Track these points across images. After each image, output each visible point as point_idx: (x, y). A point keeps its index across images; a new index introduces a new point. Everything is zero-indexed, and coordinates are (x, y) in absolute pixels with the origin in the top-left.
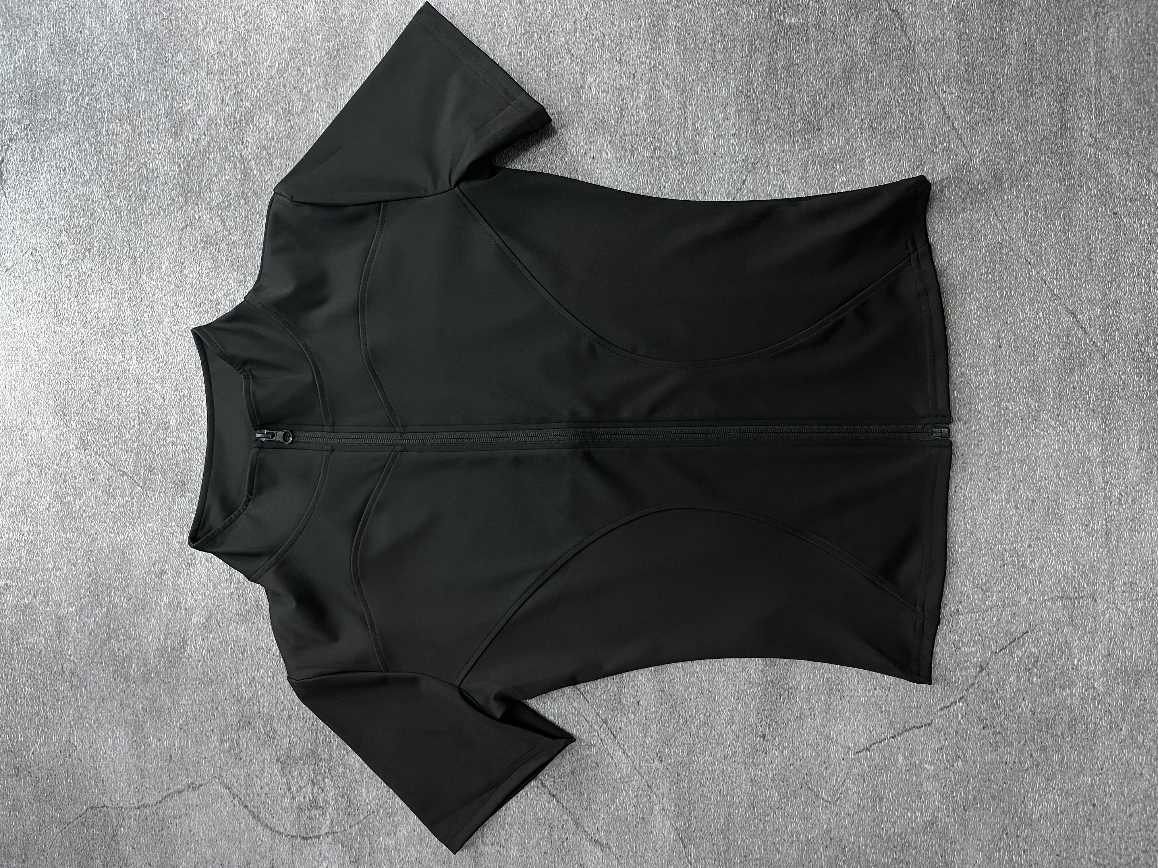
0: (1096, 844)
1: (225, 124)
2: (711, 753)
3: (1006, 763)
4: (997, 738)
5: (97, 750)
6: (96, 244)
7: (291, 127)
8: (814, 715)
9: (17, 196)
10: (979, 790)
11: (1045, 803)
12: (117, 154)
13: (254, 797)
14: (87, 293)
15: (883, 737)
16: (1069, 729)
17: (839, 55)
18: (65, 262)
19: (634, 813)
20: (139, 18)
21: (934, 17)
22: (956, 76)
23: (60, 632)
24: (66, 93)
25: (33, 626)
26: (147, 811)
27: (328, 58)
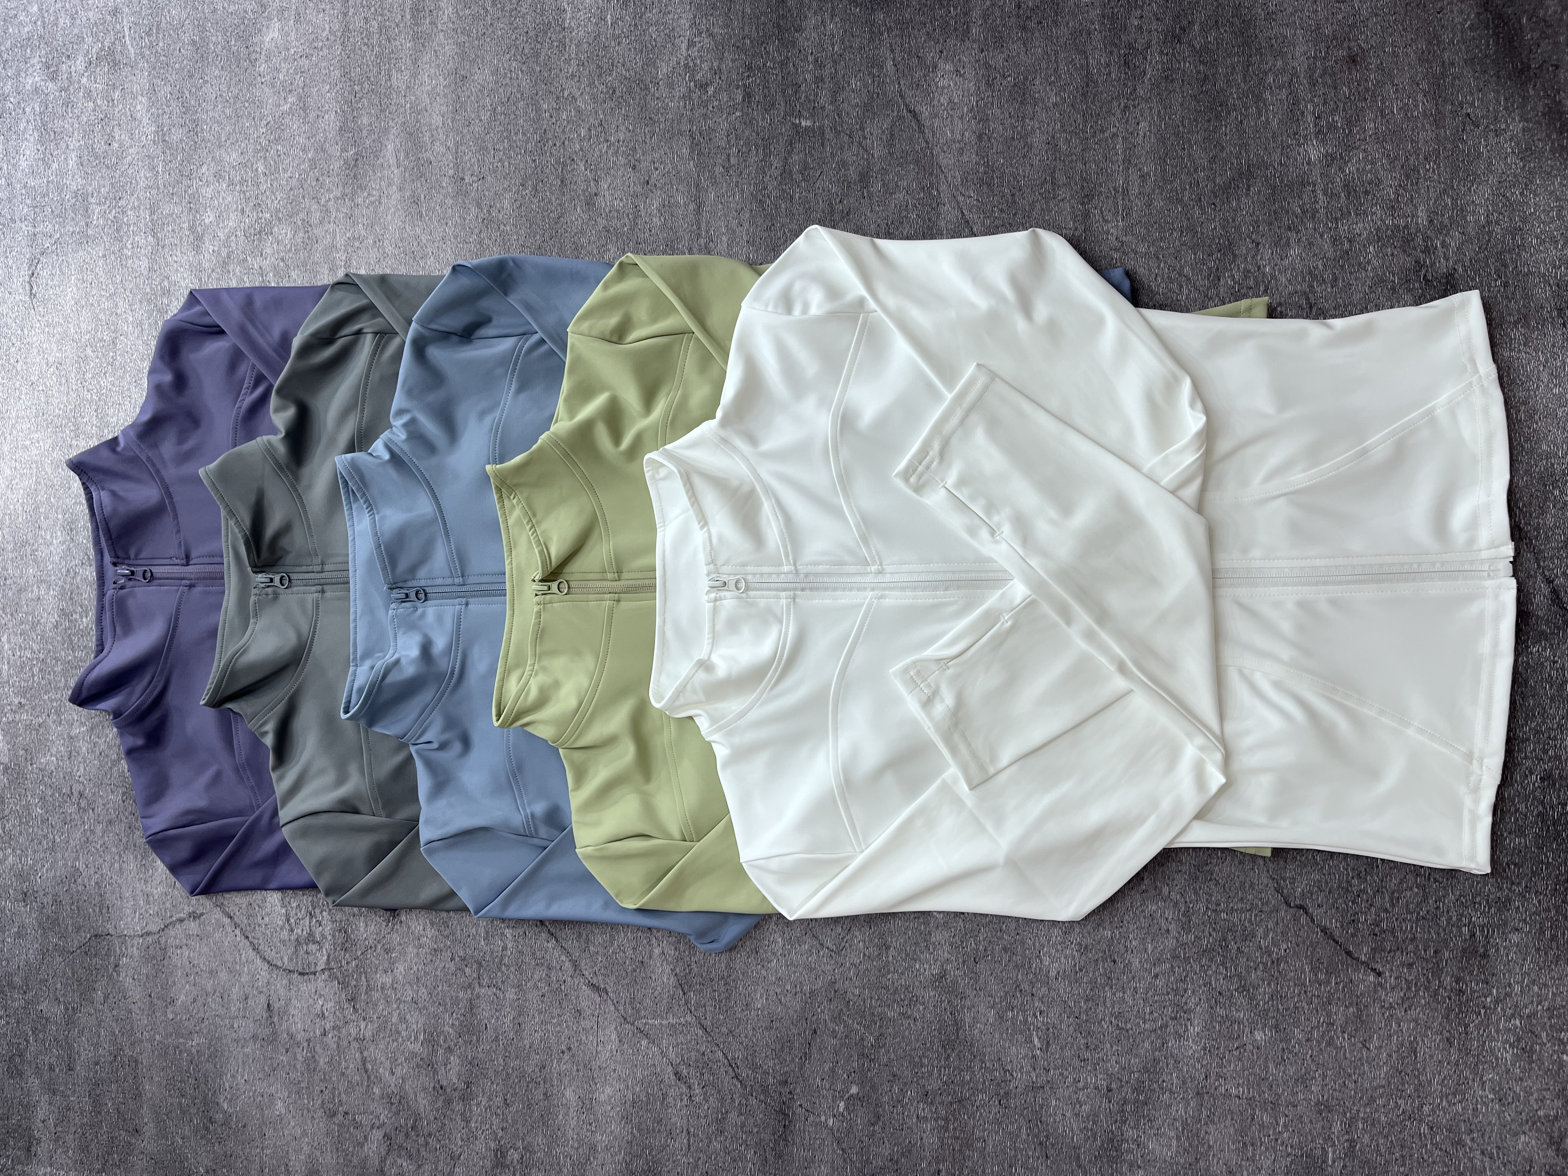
0: (1117, 1006)
1: (245, 235)
5: (102, 875)
9: (46, 310)
10: (989, 941)
11: (1063, 960)
12: (140, 267)
13: (255, 928)
17: (855, 158)
18: (89, 376)
19: (633, 956)
20: (165, 129)
21: (952, 116)
22: (975, 178)
23: (71, 752)
24: (94, 206)
25: (46, 746)
26: (150, 939)
27: (346, 169)
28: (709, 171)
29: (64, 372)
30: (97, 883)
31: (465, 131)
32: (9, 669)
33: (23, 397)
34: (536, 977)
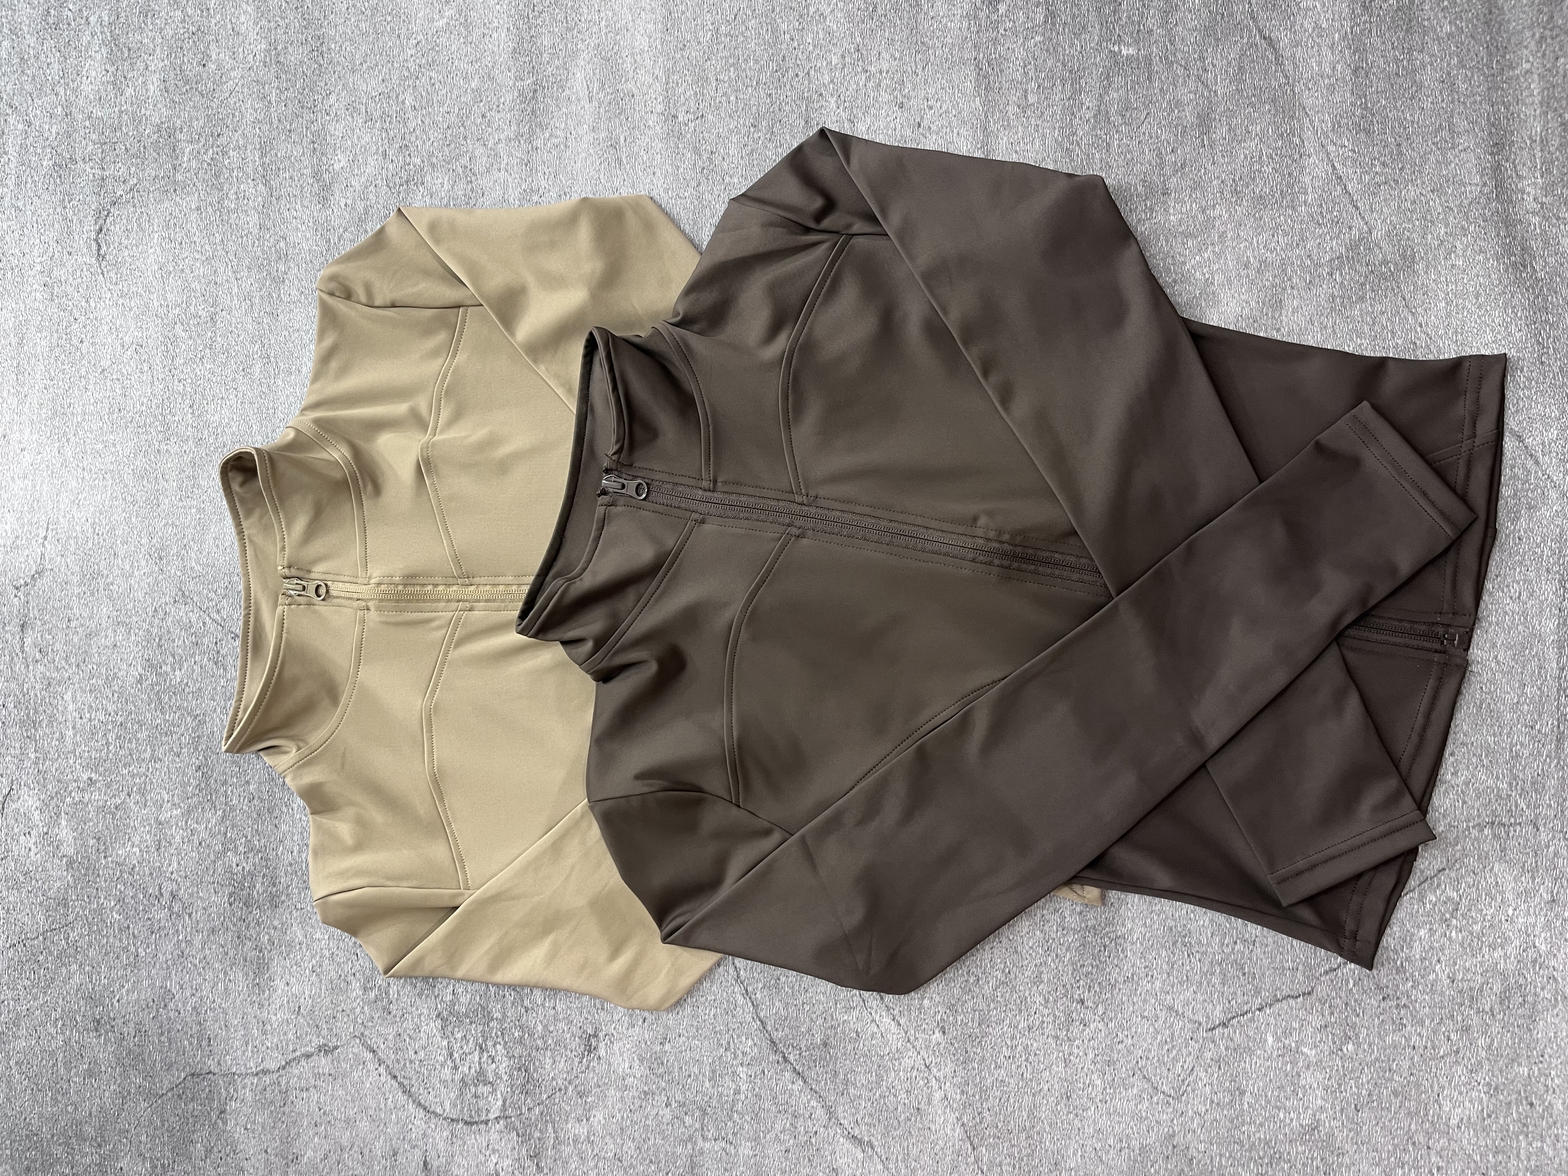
1: (388, 186)
2: (1010, 1024)
3: (1414, 1048)
4: (1402, 1012)
5: (201, 999)
6: (219, 339)
7: (472, 190)
8: (1152, 977)
9: (119, 276)
10: (1376, 1084)
11: (1467, 1104)
12: (248, 223)
13: (405, 1064)
14: (205, 402)
15: (1246, 1008)
16: (1501, 1003)
17: (1192, 96)
18: (179, 361)
19: (906, 1101)
20: (280, 47)
21: (1318, 45)
22: (1350, 123)
23: (160, 841)
24: (184, 144)
25: (125, 833)
26: (267, 1079)
27: (521, 102)
28: (1001, 111)
29: (146, 357)
30: (194, 1008)
31: (678, 56)
32: (75, 735)
33: (91, 387)
34: (778, 1127)
